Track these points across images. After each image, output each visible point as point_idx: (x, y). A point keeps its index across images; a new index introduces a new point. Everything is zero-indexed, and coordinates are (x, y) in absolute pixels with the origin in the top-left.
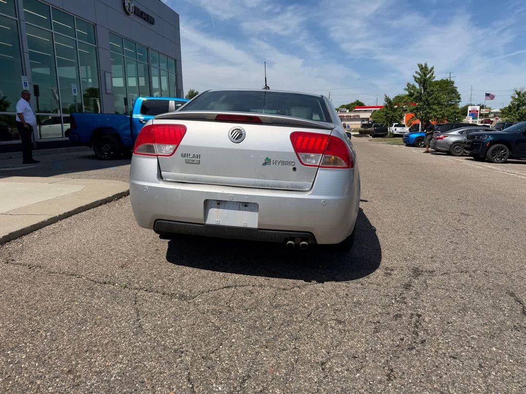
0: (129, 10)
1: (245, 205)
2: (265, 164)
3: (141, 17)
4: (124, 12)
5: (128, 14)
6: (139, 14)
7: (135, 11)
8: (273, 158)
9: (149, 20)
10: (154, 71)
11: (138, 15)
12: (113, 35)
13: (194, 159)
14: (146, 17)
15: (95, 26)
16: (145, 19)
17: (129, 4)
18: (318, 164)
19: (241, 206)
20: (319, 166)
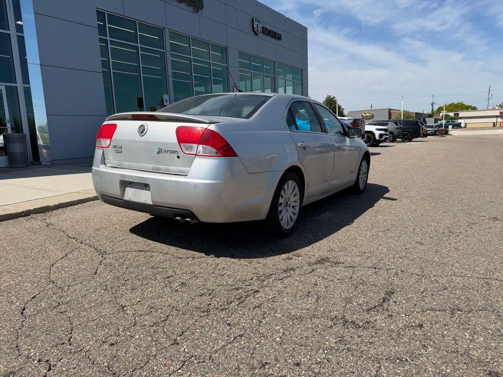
0: (257, 30)
1: (145, 186)
2: (158, 153)
3: (269, 35)
4: (253, 33)
5: (256, 34)
6: (267, 32)
7: (263, 31)
8: (164, 148)
9: (277, 36)
10: (281, 82)
11: (266, 34)
12: (242, 55)
13: (118, 149)
14: (273, 34)
15: (226, 48)
16: (272, 36)
17: (257, 25)
18: (195, 153)
19: (144, 186)
20: (196, 155)
